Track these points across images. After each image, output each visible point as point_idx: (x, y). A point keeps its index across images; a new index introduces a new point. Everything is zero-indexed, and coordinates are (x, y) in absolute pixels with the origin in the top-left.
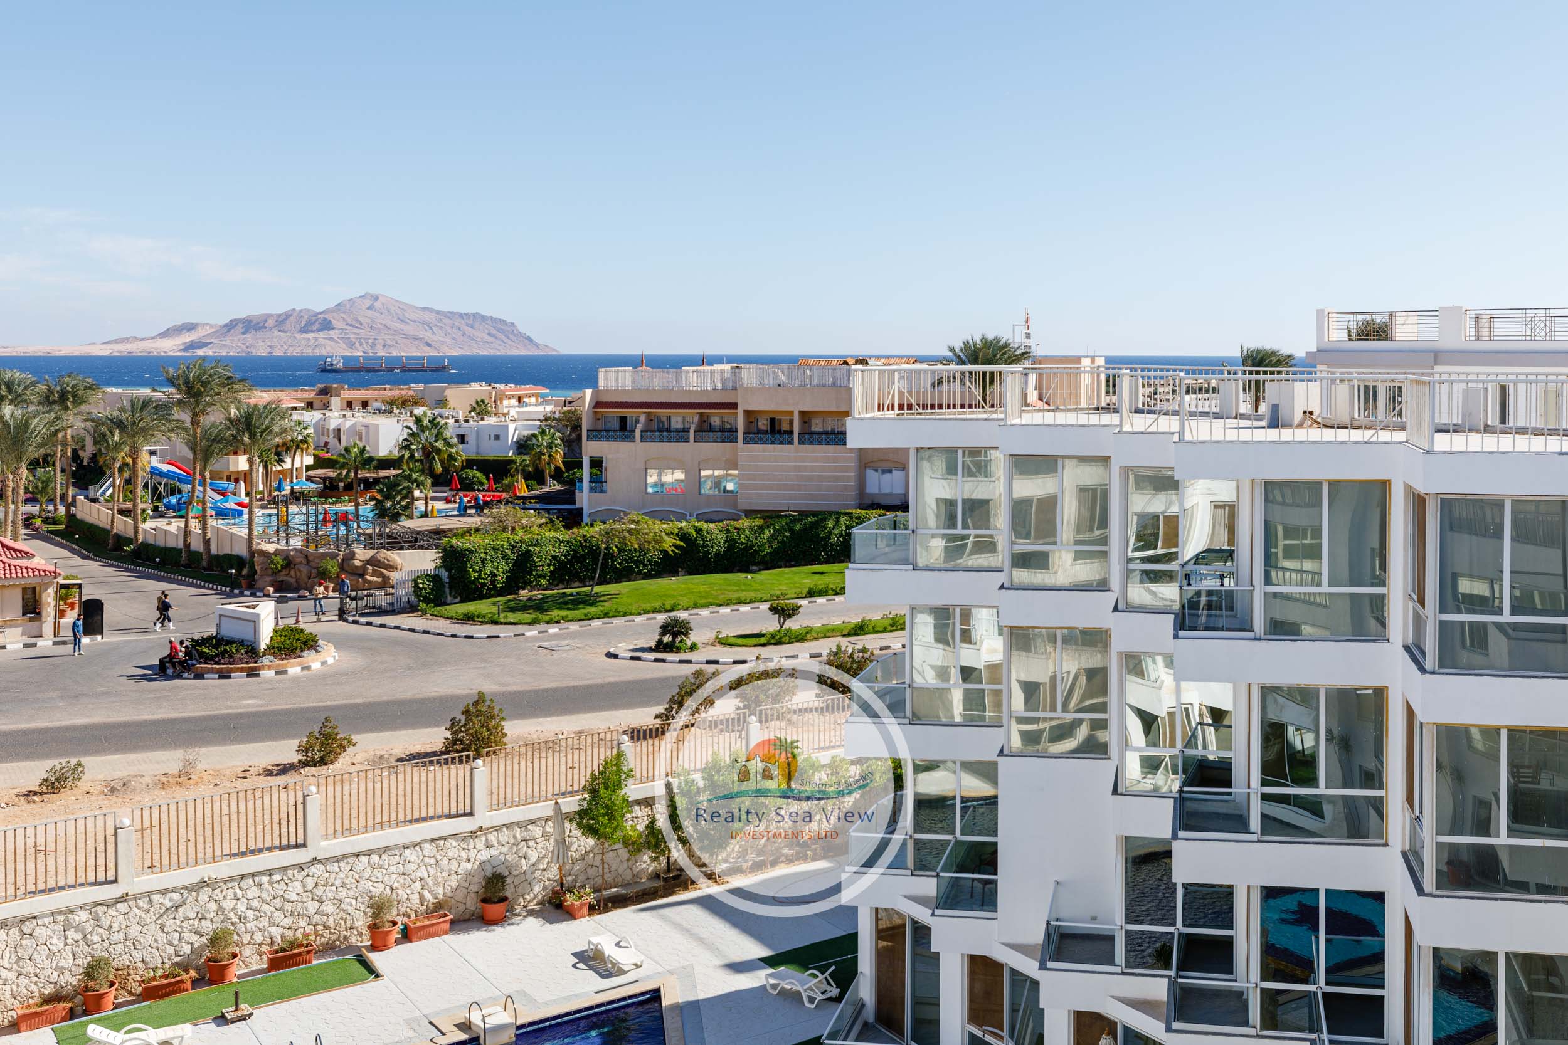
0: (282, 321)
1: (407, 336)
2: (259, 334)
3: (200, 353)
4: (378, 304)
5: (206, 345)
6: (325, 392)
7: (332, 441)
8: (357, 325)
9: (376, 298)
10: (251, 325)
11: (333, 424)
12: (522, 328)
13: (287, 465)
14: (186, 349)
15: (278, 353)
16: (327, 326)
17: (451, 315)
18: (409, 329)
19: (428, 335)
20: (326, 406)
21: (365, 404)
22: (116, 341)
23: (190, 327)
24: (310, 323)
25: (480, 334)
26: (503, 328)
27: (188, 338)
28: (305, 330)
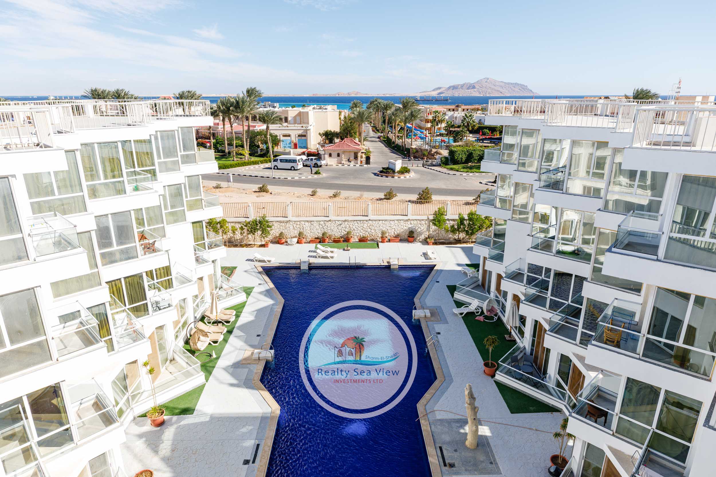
0: (462, 86)
1: (495, 90)
2: (456, 90)
3: (441, 95)
4: (488, 81)
5: (443, 93)
8: (482, 87)
9: (488, 79)
10: (454, 87)
12: (530, 87)
14: (438, 95)
15: (461, 95)
16: (474, 87)
17: (508, 84)
18: (496, 88)
19: (501, 90)
20: (457, 110)
22: (422, 92)
23: (440, 88)
24: (470, 86)
25: (516, 89)
26: (524, 87)
27: (439, 91)
28: (468, 89)
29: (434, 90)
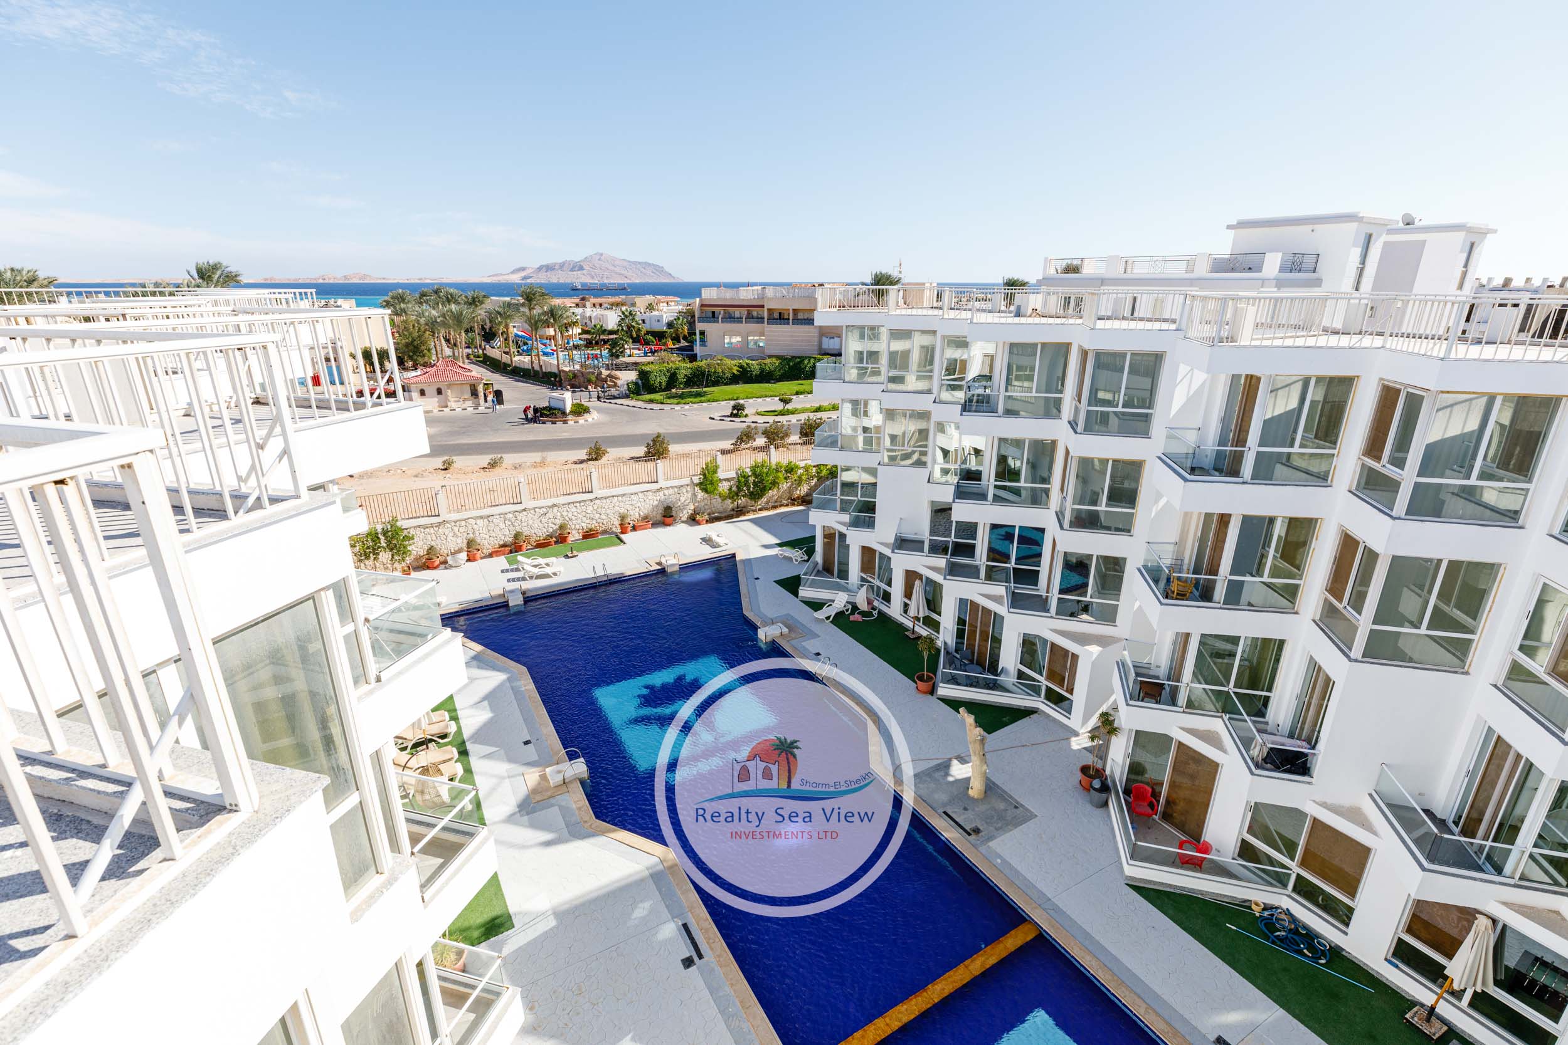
0: (562, 266)
1: (616, 273)
2: (553, 272)
3: (529, 281)
4: (602, 258)
5: (531, 277)
6: (583, 299)
7: (588, 321)
8: (594, 268)
9: (602, 255)
10: (549, 268)
11: (588, 315)
12: (667, 269)
13: (570, 333)
14: (522, 279)
15: (561, 281)
16: (581, 268)
17: (635, 263)
18: (617, 270)
19: (625, 272)
20: (584, 306)
21: (601, 305)
22: (493, 276)
23: (523, 269)
24: (574, 267)
25: (649, 272)
26: (658, 269)
27: (523, 274)
28: (572, 270)
29: (513, 272)
